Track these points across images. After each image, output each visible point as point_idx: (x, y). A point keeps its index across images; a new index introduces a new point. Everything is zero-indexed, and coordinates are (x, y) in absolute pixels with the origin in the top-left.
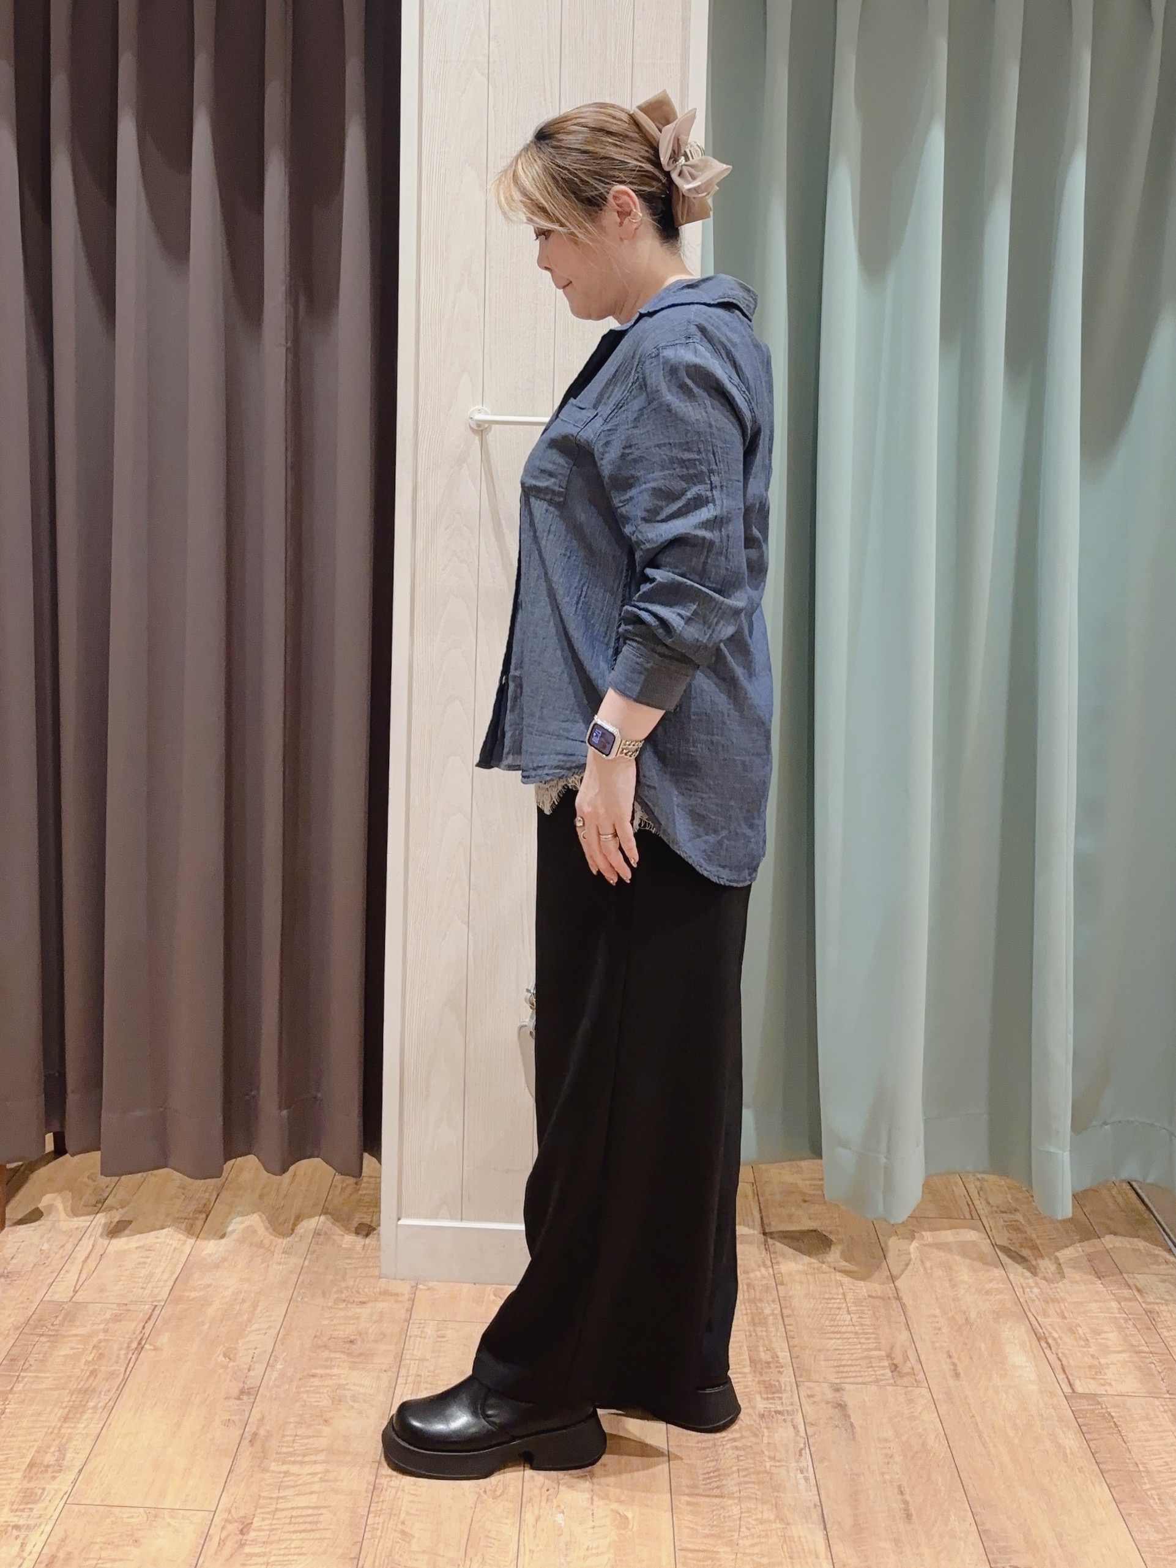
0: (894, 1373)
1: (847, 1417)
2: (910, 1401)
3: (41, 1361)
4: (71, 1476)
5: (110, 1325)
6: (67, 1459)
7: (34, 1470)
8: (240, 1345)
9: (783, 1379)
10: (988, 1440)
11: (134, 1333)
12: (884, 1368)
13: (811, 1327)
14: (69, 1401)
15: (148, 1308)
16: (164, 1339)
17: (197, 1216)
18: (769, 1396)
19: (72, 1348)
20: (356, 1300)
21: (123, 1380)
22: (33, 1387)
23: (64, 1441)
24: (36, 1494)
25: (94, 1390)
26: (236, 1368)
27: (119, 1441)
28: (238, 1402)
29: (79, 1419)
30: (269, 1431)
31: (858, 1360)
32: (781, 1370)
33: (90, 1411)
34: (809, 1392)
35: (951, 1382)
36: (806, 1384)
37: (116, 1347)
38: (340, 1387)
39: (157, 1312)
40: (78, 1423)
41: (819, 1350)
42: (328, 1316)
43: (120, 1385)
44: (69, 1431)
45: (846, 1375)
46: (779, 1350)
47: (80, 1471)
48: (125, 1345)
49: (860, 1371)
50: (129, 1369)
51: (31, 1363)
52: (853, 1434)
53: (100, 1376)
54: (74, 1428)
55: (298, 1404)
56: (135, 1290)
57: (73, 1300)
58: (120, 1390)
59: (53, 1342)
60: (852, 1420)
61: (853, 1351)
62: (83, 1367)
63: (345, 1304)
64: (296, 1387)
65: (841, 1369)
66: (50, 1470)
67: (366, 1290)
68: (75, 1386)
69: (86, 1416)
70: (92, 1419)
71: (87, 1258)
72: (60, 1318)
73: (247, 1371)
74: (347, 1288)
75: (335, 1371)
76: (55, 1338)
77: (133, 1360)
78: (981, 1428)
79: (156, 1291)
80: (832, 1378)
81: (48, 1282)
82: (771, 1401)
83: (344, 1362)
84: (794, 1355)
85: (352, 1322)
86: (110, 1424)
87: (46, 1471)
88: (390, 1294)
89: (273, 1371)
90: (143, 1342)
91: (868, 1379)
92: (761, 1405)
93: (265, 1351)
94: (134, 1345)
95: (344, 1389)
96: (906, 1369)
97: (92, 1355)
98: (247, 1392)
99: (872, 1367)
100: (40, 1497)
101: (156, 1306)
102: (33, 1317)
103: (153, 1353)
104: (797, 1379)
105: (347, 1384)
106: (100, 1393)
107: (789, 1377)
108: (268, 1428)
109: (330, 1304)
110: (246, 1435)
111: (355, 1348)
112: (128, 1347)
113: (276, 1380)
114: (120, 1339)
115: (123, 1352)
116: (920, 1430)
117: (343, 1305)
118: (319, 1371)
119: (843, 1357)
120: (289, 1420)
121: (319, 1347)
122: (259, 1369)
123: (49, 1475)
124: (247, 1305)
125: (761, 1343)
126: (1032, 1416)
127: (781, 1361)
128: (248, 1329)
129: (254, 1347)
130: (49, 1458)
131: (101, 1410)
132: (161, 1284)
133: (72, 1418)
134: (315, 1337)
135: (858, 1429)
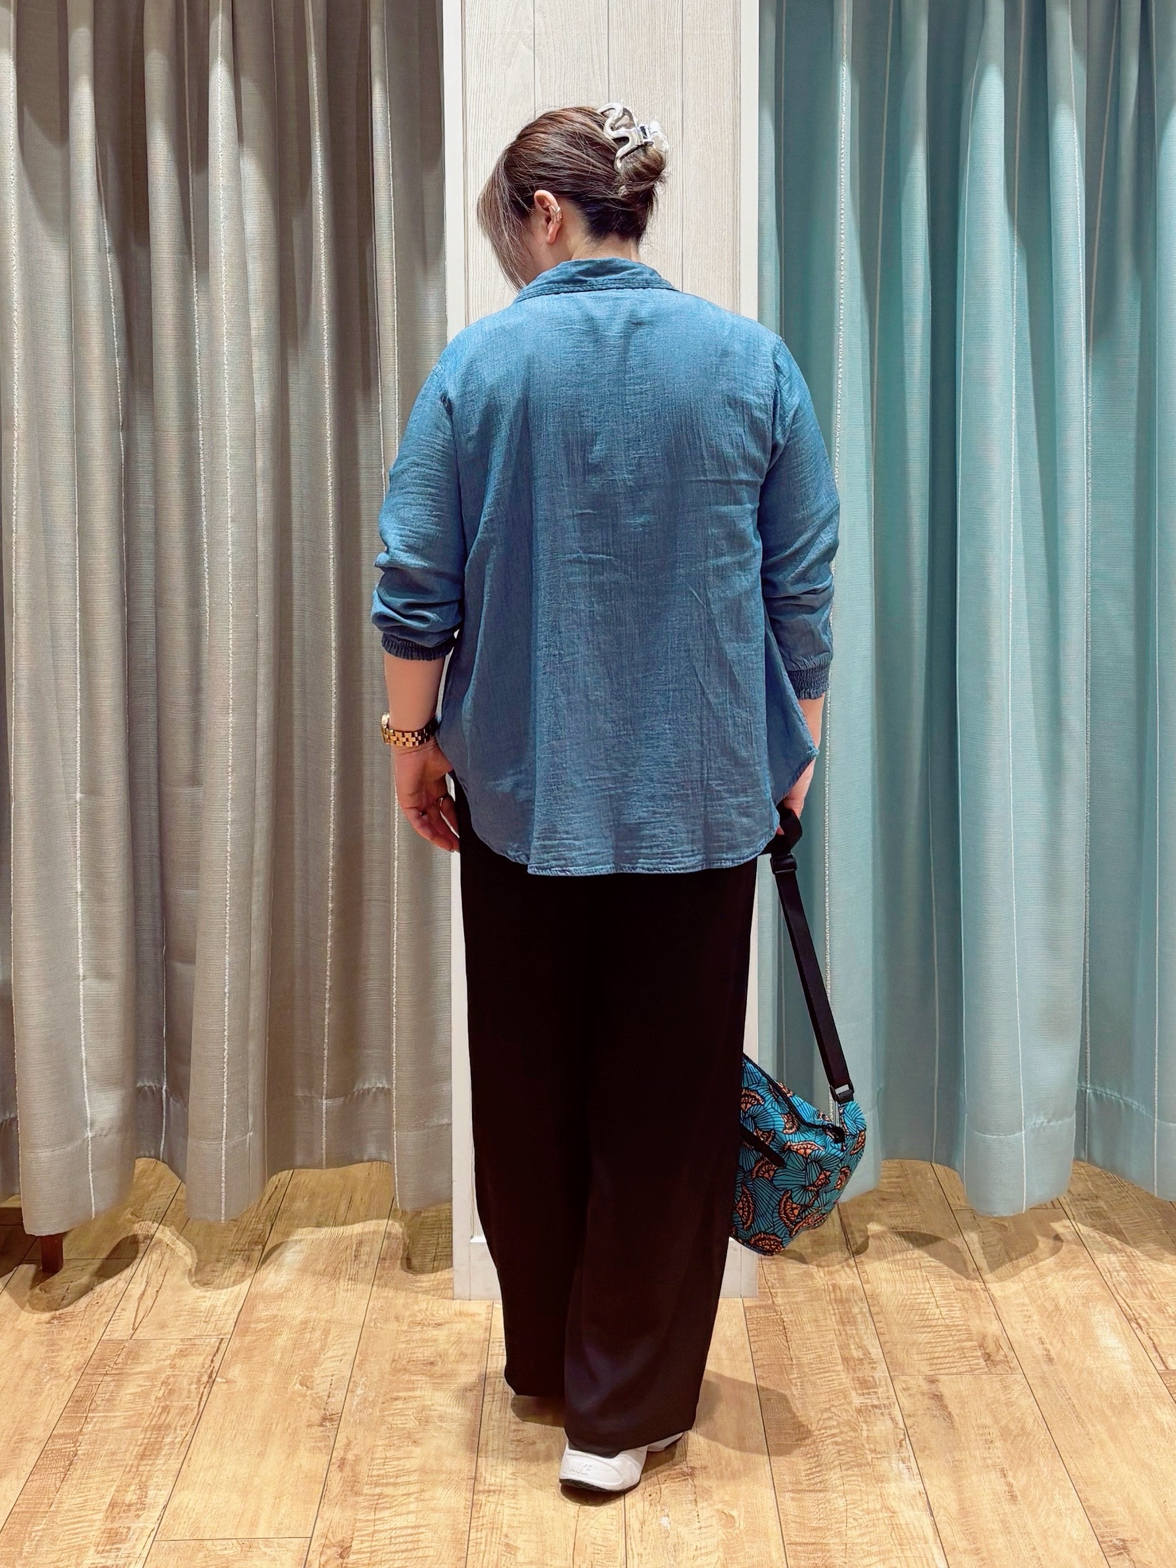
0: (988, 1362)
1: (944, 1407)
2: (1006, 1388)
3: (108, 1400)
4: (156, 1513)
5: (177, 1360)
6: (149, 1497)
7: (116, 1510)
8: (316, 1373)
9: (877, 1375)
10: (1086, 1421)
11: (204, 1367)
12: (977, 1357)
13: (901, 1321)
14: (144, 1438)
15: (214, 1341)
16: (235, 1372)
17: (252, 1247)
18: (865, 1391)
19: (141, 1386)
20: (431, 1322)
21: (198, 1414)
22: (104, 1426)
23: (144, 1479)
24: (122, 1533)
25: (169, 1426)
26: (314, 1396)
27: (201, 1475)
28: (321, 1429)
29: (157, 1456)
30: (356, 1456)
31: (950, 1351)
32: (875, 1366)
33: (167, 1447)
34: (904, 1385)
35: (1045, 1367)
36: (902, 1378)
37: (185, 1381)
38: (424, 1408)
39: (224, 1346)
40: (157, 1459)
41: (913, 1344)
42: (404, 1340)
43: (195, 1419)
44: (148, 1468)
45: (941, 1366)
46: (870, 1347)
47: (165, 1507)
48: (195, 1380)
49: (954, 1362)
50: (202, 1404)
51: (99, 1403)
52: (952, 1423)
53: (173, 1412)
54: (151, 1465)
55: (384, 1427)
56: (198, 1324)
57: (134, 1337)
58: (196, 1424)
59: (118, 1380)
60: (949, 1409)
61: (946, 1344)
62: (153, 1404)
63: (420, 1326)
64: (380, 1412)
65: (935, 1361)
66: (133, 1508)
67: (440, 1312)
68: (148, 1423)
69: (163, 1453)
70: (170, 1454)
71: (143, 1295)
72: (121, 1357)
73: (326, 1398)
74: (419, 1311)
75: (418, 1393)
76: (120, 1377)
77: (204, 1394)
78: (1078, 1410)
79: (220, 1324)
80: (926, 1369)
81: (104, 1321)
82: (867, 1396)
83: (426, 1383)
84: (886, 1350)
85: (429, 1344)
86: (190, 1459)
87: (129, 1510)
88: (467, 1315)
89: (354, 1396)
90: (214, 1375)
91: (961, 1369)
92: (857, 1400)
93: (343, 1377)
94: (205, 1379)
95: (430, 1410)
96: (999, 1358)
97: (162, 1392)
98: (329, 1419)
99: (965, 1357)
100: (127, 1536)
101: (222, 1339)
102: (94, 1357)
103: (224, 1386)
104: (892, 1374)
105: (432, 1405)
106: (176, 1429)
107: (883, 1372)
108: (356, 1452)
109: (405, 1328)
110: (333, 1461)
111: (438, 1369)
112: (199, 1381)
113: (358, 1404)
114: (189, 1373)
115: (194, 1386)
116: (1018, 1414)
117: (419, 1328)
118: (402, 1394)
119: (935, 1350)
120: (376, 1443)
121: (399, 1371)
122: (339, 1396)
123: (132, 1514)
124: (318, 1333)
125: (852, 1341)
126: (1127, 1394)
127: (873, 1357)
128: (322, 1356)
129: (331, 1374)
130: (130, 1497)
131: (178, 1446)
132: (225, 1317)
133: (150, 1455)
134: (394, 1360)
135: (956, 1418)
